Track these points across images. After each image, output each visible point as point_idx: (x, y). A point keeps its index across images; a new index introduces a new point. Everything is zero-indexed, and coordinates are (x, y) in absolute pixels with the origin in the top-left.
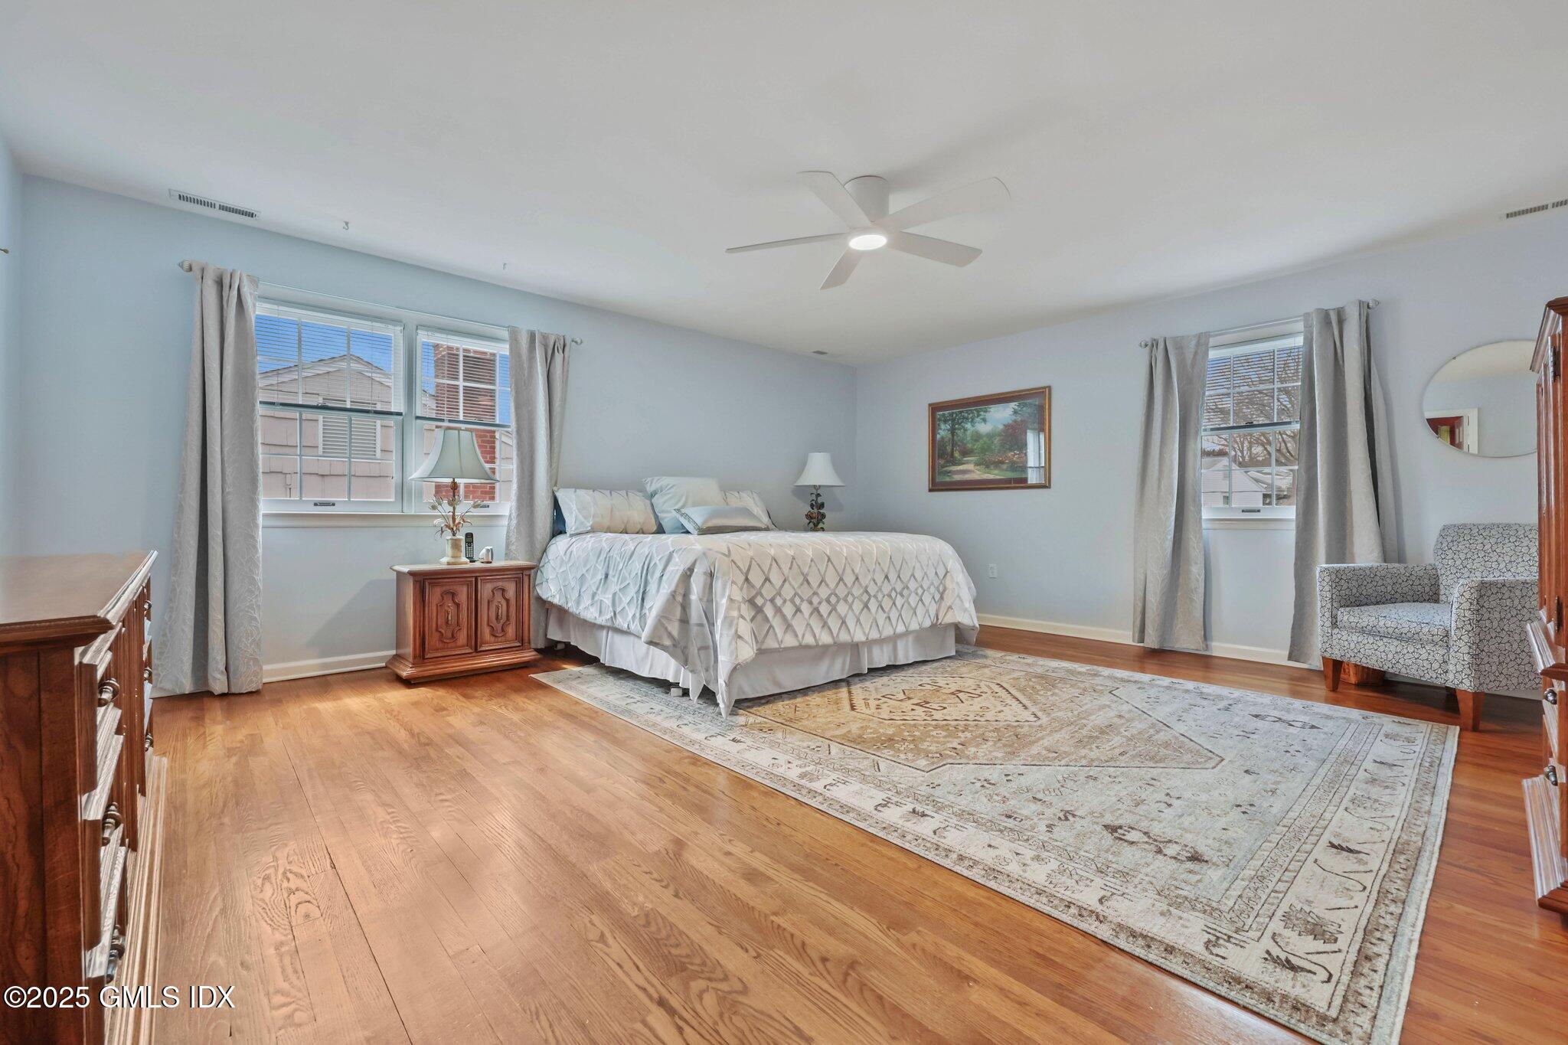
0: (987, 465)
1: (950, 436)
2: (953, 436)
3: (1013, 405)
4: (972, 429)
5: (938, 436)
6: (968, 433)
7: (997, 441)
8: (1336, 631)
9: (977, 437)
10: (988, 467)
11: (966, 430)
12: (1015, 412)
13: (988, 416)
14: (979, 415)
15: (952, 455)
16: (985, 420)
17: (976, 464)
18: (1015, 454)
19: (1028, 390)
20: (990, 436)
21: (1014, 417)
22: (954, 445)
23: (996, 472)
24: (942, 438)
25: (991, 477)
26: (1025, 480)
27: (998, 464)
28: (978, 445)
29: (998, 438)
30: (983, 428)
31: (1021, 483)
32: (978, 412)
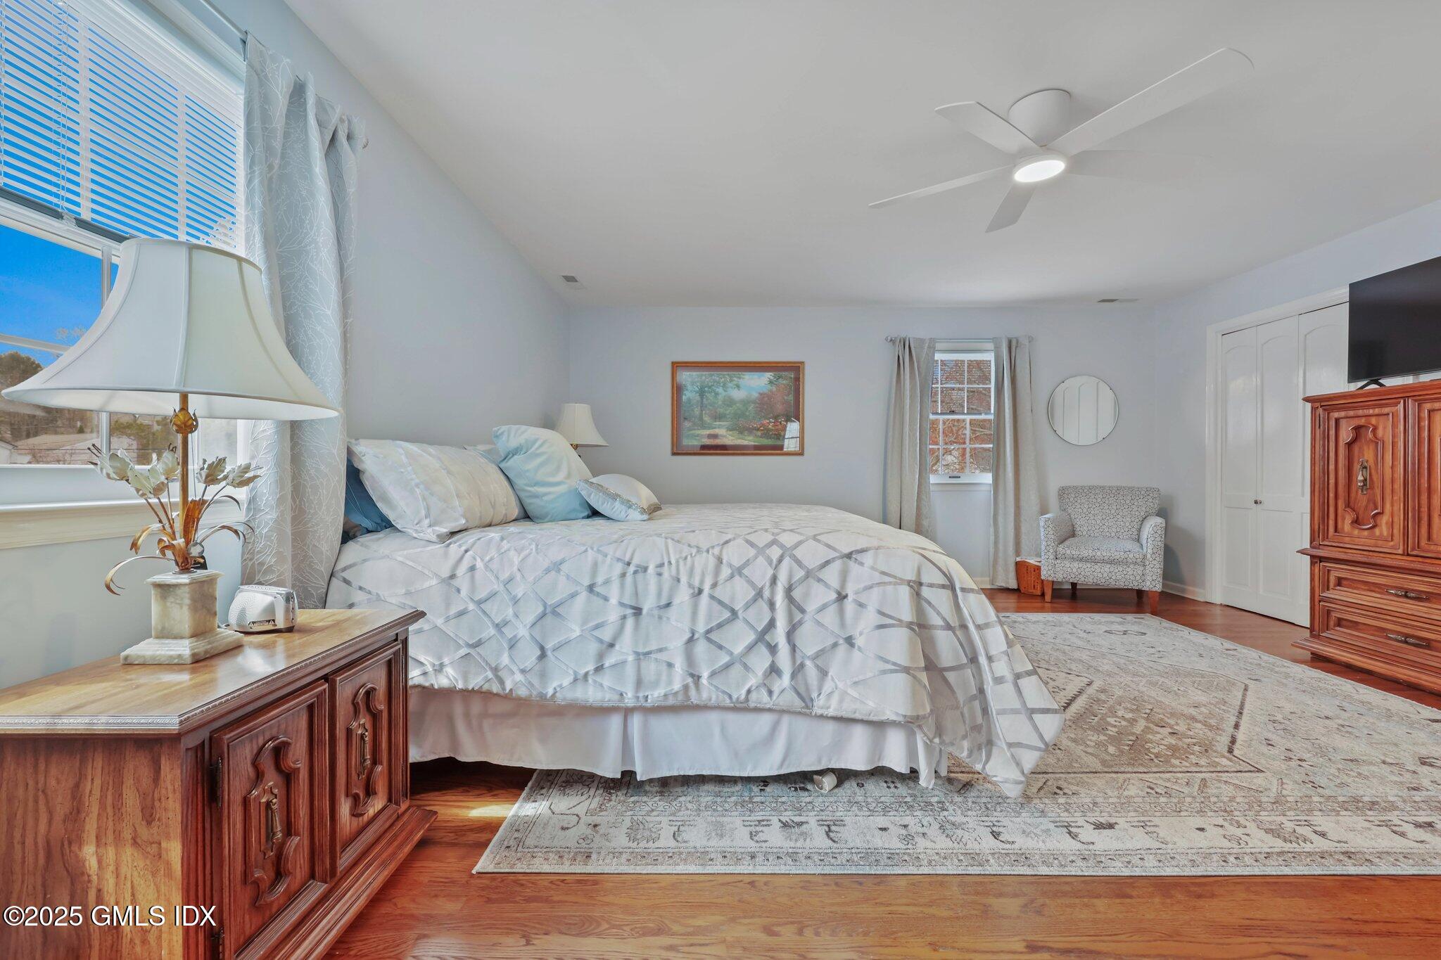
0: (741, 431)
1: (698, 398)
2: (702, 399)
3: (769, 375)
4: (724, 394)
5: (684, 398)
6: (720, 397)
7: (751, 407)
8: (1059, 561)
9: (730, 402)
10: (741, 433)
11: (717, 394)
12: (771, 382)
13: (741, 382)
14: (731, 381)
15: (701, 418)
16: (738, 387)
17: (729, 429)
18: (771, 422)
19: (784, 363)
20: (746, 402)
21: (769, 387)
22: (702, 406)
23: (751, 438)
24: (689, 400)
25: (746, 443)
26: (781, 447)
27: (751, 430)
28: (729, 411)
29: (752, 406)
30: (737, 395)
31: (777, 449)
32: (731, 377)
